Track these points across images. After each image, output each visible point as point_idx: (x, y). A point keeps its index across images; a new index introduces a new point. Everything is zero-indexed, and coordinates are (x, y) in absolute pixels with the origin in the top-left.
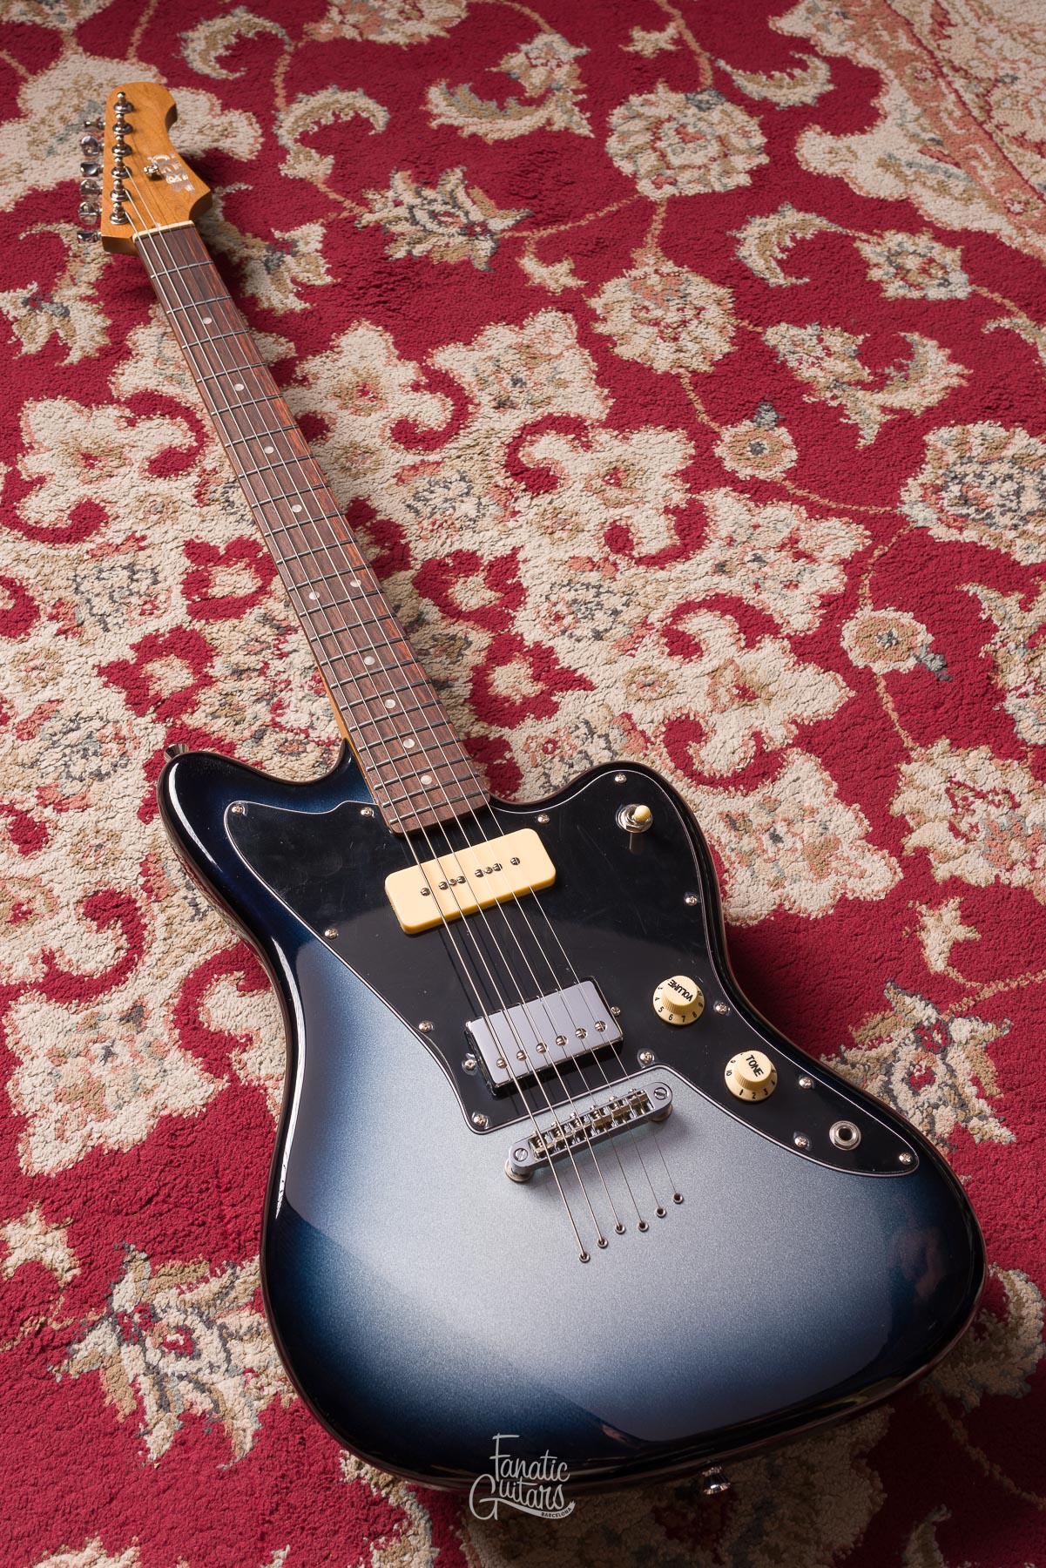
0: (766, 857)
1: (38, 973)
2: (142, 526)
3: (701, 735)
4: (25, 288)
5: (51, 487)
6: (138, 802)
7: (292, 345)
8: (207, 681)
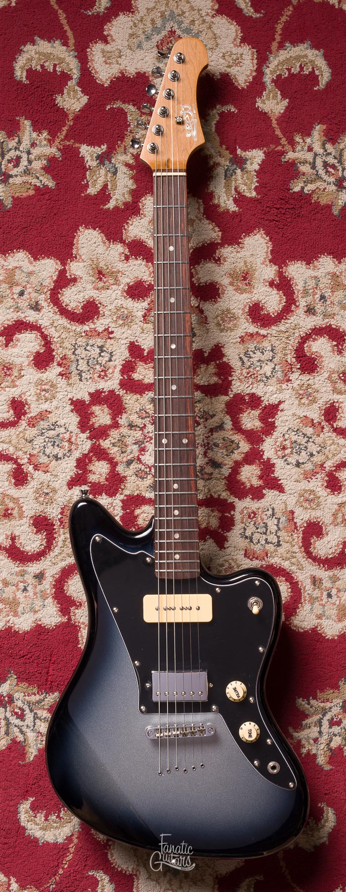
0: (321, 602)
1: (7, 543)
2: (113, 325)
3: (321, 534)
4: (100, 147)
5: (79, 286)
6: (69, 478)
7: (220, 233)
8: (116, 425)
